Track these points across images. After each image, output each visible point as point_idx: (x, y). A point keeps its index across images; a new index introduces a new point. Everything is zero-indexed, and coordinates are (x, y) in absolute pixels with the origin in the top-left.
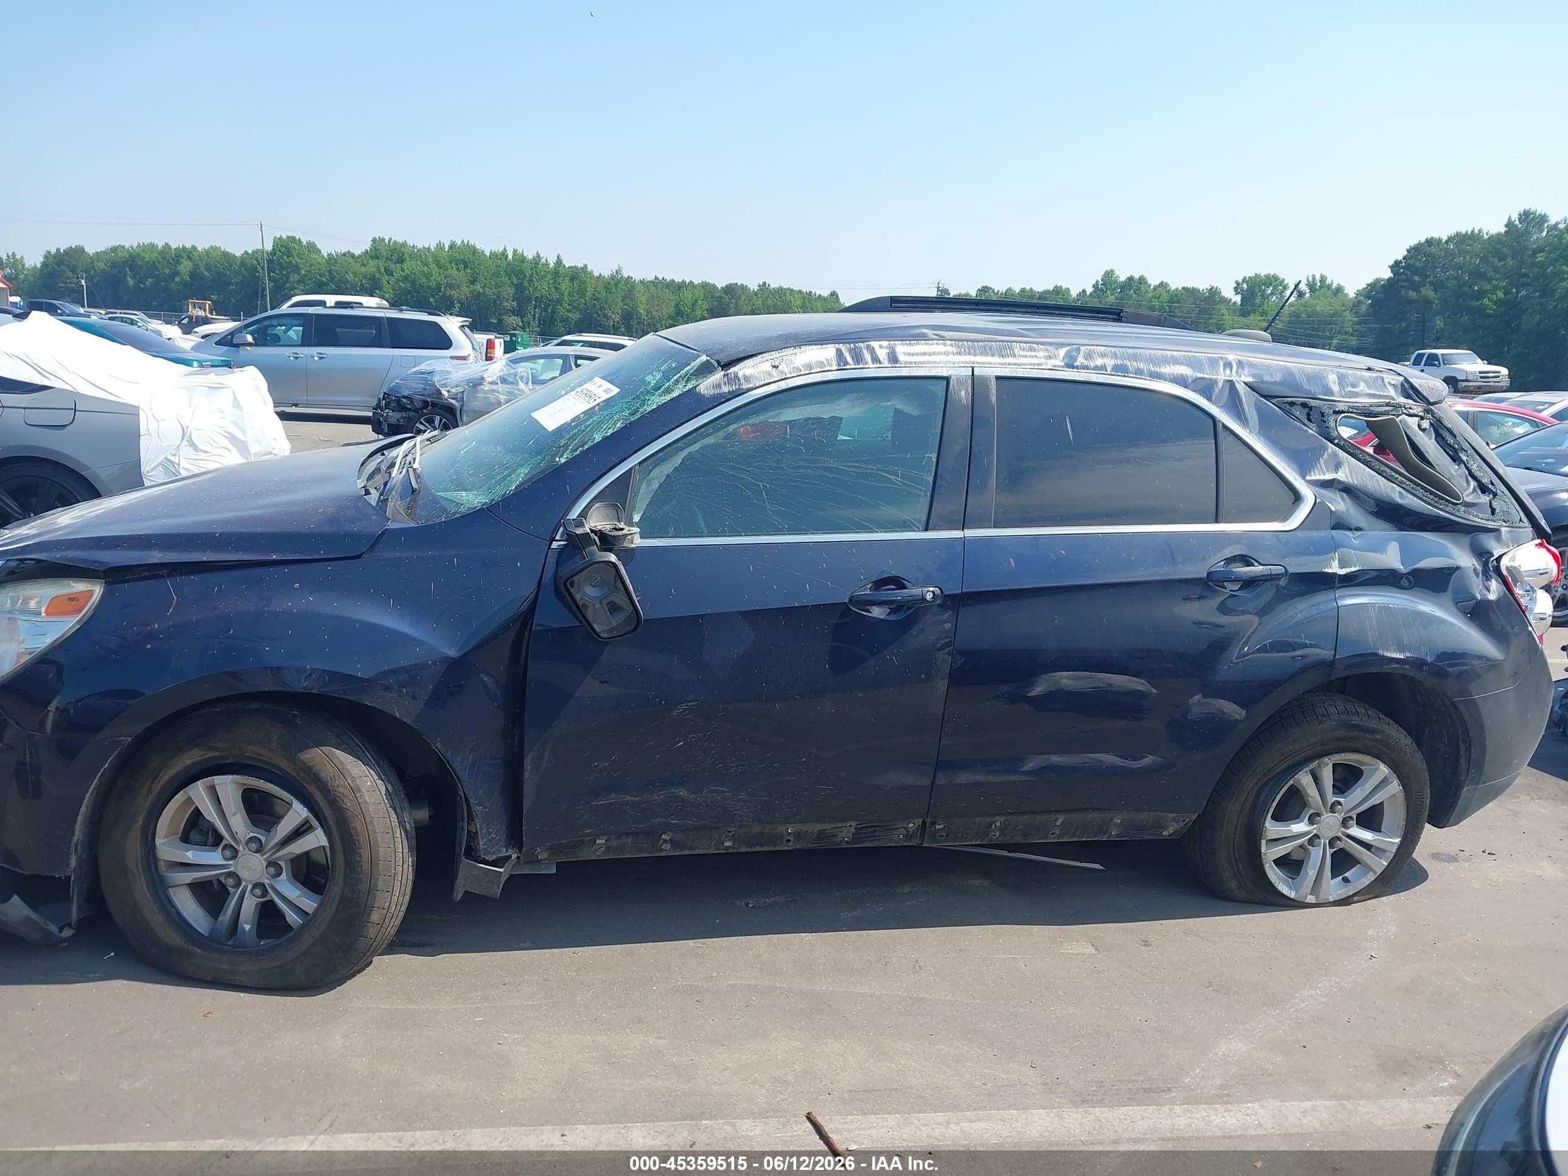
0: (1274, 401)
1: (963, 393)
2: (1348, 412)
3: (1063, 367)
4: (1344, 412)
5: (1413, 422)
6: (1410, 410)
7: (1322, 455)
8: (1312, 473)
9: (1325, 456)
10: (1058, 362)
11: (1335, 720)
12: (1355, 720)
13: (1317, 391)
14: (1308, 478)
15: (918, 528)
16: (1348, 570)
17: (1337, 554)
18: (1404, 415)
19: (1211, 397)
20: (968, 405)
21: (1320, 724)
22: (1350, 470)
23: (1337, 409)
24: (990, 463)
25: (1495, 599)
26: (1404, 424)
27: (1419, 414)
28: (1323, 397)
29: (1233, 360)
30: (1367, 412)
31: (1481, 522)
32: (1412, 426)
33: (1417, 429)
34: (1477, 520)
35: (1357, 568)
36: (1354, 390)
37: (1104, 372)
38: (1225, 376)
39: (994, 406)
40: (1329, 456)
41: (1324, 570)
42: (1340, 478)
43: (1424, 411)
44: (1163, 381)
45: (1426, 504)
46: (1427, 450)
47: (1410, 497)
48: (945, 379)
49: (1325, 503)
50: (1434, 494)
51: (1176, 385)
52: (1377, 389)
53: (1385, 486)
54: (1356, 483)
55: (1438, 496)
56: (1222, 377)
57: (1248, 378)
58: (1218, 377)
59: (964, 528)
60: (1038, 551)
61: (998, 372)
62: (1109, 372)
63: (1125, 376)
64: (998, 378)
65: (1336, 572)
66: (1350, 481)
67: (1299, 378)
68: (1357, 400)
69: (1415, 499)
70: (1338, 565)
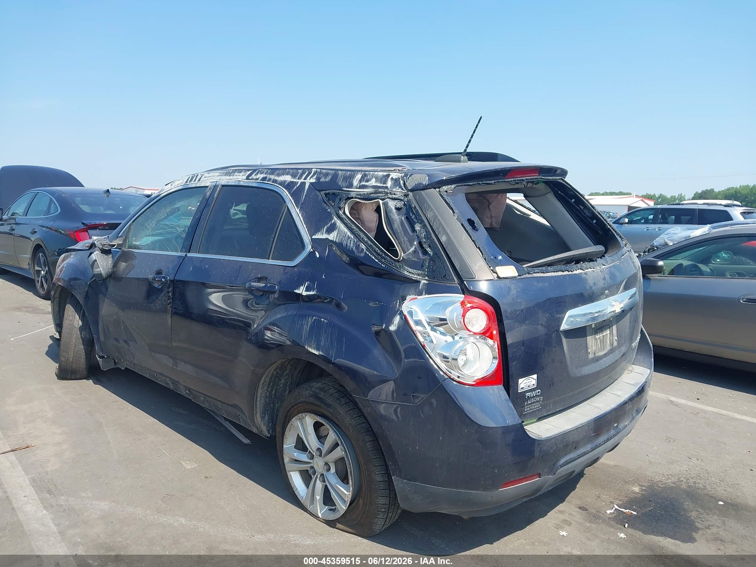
0: (322, 193)
1: (208, 193)
3: (245, 179)
5: (392, 204)
7: (327, 224)
8: (317, 234)
9: (329, 225)
10: (245, 177)
13: (344, 185)
14: (313, 237)
15: (178, 251)
16: (308, 293)
17: (307, 282)
18: (388, 199)
19: (291, 191)
20: (207, 197)
22: (338, 234)
23: (350, 196)
25: (394, 330)
26: (386, 204)
27: (400, 198)
28: (346, 189)
29: (314, 170)
30: (367, 197)
31: (408, 274)
32: (391, 206)
33: (393, 208)
34: (406, 273)
35: (314, 293)
36: (366, 184)
37: (257, 181)
38: (304, 180)
39: (214, 198)
40: (331, 224)
41: (295, 291)
42: (330, 238)
43: (404, 196)
44: (275, 184)
45: (375, 258)
46: (395, 223)
47: (368, 253)
48: (207, 187)
49: (315, 252)
50: (383, 251)
51: (280, 186)
52: (381, 183)
53: (354, 244)
54: (337, 241)
55: (385, 253)
56: (302, 180)
57: (313, 180)
58: (300, 180)
59: (189, 252)
60: (200, 265)
61: (223, 183)
62: (258, 181)
63: (263, 183)
64: (223, 186)
65: (301, 293)
66: (335, 240)
67: (339, 178)
68: (365, 190)
69: (370, 254)
70: (305, 289)
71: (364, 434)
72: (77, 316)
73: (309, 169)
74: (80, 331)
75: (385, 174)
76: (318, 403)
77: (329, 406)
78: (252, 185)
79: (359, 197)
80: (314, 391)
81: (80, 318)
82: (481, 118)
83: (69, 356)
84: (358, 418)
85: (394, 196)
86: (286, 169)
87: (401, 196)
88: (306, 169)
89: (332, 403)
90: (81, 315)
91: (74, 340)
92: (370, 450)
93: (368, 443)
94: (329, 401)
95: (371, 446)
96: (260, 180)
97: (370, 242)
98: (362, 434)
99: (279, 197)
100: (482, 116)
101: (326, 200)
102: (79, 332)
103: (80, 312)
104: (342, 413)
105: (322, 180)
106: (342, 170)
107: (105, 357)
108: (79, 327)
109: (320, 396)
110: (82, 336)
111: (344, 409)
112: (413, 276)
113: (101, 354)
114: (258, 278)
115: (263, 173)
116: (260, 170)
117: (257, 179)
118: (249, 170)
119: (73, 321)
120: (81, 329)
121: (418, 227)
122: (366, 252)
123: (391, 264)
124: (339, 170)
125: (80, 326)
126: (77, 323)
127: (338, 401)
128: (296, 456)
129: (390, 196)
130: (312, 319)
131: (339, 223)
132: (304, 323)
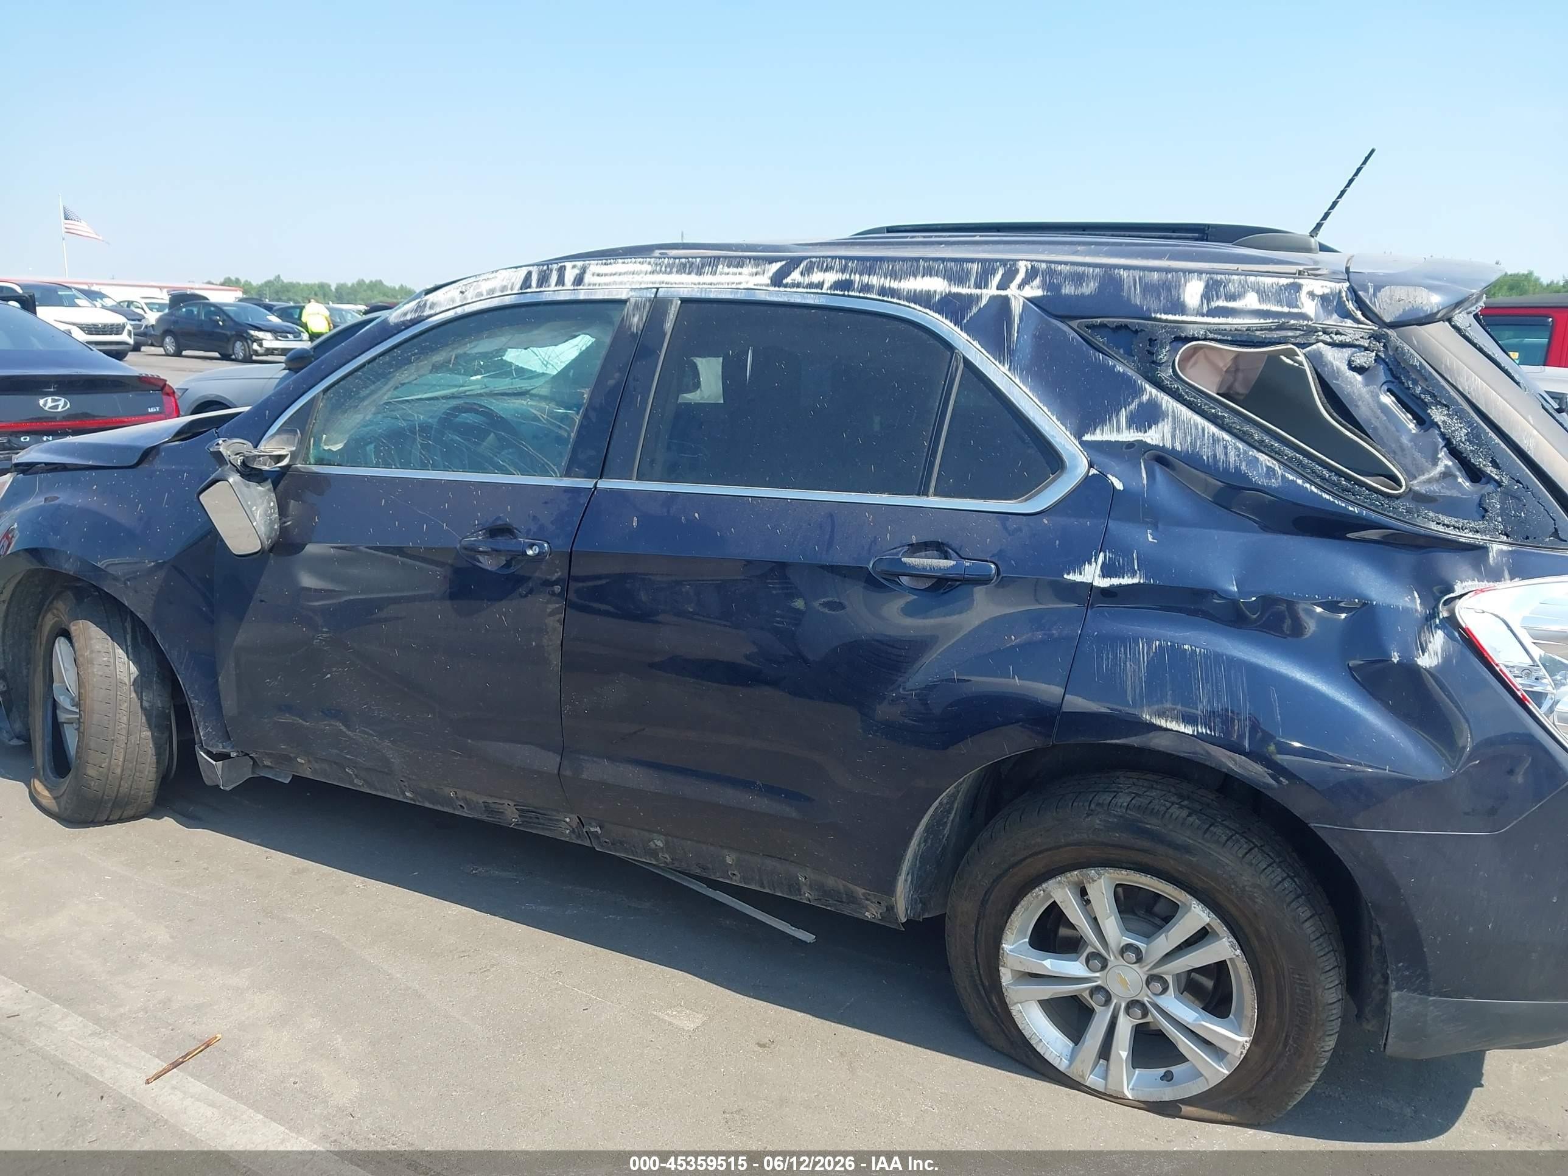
0: (1074, 324)
1: (636, 319)
2: (1205, 339)
3: (767, 285)
4: (1198, 339)
5: (1336, 359)
6: (1335, 337)
7: (1127, 404)
8: (1098, 431)
9: (1134, 405)
10: (765, 279)
11: (1115, 816)
12: (1152, 824)
13: (1154, 306)
14: (1087, 437)
15: (555, 473)
16: (1116, 581)
17: (1102, 554)
18: (1321, 344)
19: (963, 318)
20: (637, 333)
21: (1088, 815)
22: (1174, 429)
23: (1183, 335)
24: (644, 401)
25: (1433, 665)
26: (1316, 359)
27: (1357, 343)
28: (1164, 317)
29: (1023, 267)
30: (1244, 339)
31: (1441, 528)
32: (1336, 363)
33: (1344, 367)
34: (1433, 526)
35: (1136, 581)
36: (1231, 304)
37: (819, 291)
38: (998, 288)
39: (665, 335)
40: (1141, 405)
41: (1065, 576)
42: (1149, 441)
43: (1369, 338)
44: (895, 300)
45: (1322, 491)
46: (1360, 403)
47: (1291, 477)
48: (623, 302)
49: (1106, 476)
50: (1340, 473)
51: (912, 305)
52: (1279, 302)
53: (1239, 456)
54: (1178, 448)
55: (1349, 478)
56: (992, 291)
57: (1034, 290)
58: (984, 291)
59: (601, 478)
60: (668, 512)
61: (686, 293)
62: (824, 291)
63: (844, 295)
64: (685, 301)
65: (1090, 581)
66: (1169, 445)
67: (1130, 288)
68: (1230, 320)
69: (1300, 482)
70: (1098, 572)
71: (1294, 905)
72: (120, 651)
73: (1004, 262)
74: (135, 691)
75: (1284, 281)
76: (1146, 844)
77: (1186, 849)
78: (803, 302)
79: (1219, 337)
80: (1121, 817)
81: (131, 657)
82: (1373, 151)
83: (113, 762)
84: (1270, 868)
85: (1338, 338)
86: (917, 259)
87: (1362, 338)
88: (997, 260)
89: (1191, 842)
90: (129, 648)
91: (125, 719)
92: (1313, 937)
93: (1307, 924)
94: (1183, 837)
95: (1313, 929)
96: (831, 288)
97: (1287, 451)
98: (1289, 905)
99: (921, 333)
100: (1375, 147)
101: (1104, 343)
102: (133, 695)
103: (126, 641)
104: (1227, 861)
105: (1068, 290)
106: (1126, 268)
107: (233, 755)
108: (132, 680)
109: (1148, 826)
110: (146, 704)
111: (1232, 854)
112: (1459, 534)
113: (219, 749)
114: (912, 545)
115: (832, 268)
116: (814, 260)
117: (820, 285)
118: (771, 260)
119: (112, 668)
120: (140, 685)
121: (1438, 415)
122: (1283, 476)
123: (1377, 506)
124: (1119, 267)
125: (135, 680)
126: (124, 669)
127: (1207, 836)
128: (1049, 967)
129: (1327, 338)
130: (1149, 648)
131: (1167, 402)
132: (1122, 656)
